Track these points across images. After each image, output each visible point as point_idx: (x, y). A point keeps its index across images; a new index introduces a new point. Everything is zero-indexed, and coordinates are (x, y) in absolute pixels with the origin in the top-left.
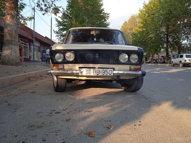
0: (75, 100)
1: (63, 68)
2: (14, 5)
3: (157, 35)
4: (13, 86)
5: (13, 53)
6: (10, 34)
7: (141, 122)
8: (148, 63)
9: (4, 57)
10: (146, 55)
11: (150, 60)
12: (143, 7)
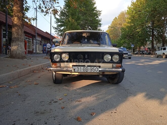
0: (69, 91)
1: (60, 65)
2: (20, 8)
3: (144, 29)
4: (20, 78)
5: (19, 48)
6: (17, 33)
7: (116, 110)
8: (136, 54)
9: (12, 51)
10: (133, 47)
11: (137, 52)
12: (132, 4)
